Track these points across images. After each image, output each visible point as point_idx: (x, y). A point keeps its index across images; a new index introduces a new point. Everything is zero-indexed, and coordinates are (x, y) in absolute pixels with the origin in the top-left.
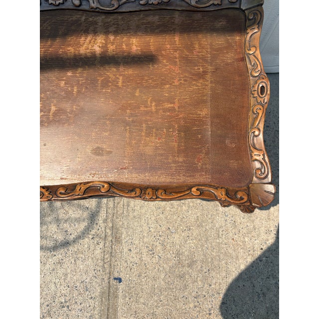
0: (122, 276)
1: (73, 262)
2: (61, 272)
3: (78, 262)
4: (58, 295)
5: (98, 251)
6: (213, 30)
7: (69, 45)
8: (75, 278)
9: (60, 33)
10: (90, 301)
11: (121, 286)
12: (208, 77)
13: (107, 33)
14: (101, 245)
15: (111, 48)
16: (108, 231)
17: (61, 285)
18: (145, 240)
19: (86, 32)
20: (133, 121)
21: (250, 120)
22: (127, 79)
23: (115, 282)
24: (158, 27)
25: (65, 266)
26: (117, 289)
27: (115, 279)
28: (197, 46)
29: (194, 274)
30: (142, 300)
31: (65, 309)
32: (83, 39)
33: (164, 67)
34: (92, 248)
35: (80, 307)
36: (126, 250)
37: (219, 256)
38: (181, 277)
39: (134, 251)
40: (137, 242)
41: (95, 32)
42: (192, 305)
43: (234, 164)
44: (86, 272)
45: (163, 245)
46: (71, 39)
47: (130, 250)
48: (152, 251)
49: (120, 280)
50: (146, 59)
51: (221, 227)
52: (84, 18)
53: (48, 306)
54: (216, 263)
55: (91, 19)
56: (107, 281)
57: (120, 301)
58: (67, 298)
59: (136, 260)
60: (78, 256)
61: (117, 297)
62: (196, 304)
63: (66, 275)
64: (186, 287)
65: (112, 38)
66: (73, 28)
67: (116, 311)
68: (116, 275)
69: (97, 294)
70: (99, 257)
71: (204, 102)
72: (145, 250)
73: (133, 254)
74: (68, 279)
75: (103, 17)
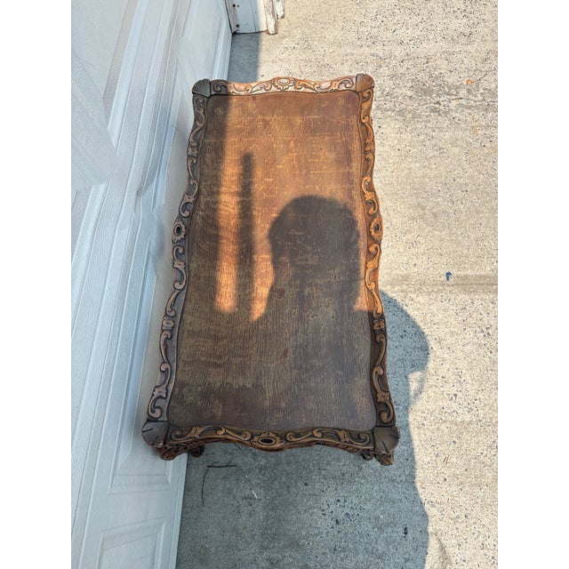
0: (444, 272)
1: (436, 326)
2: (449, 340)
3: (436, 321)
4: (476, 341)
5: (421, 299)
6: (225, 116)
7: (229, 224)
8: (453, 323)
9: (214, 232)
10: (476, 304)
11: (454, 272)
12: (267, 118)
13: (218, 193)
14: (414, 296)
15: (235, 188)
16: (396, 289)
17: (464, 338)
18: (402, 251)
19: (215, 210)
20: (306, 168)
21: (308, 90)
22: (267, 175)
23: (451, 280)
24: (217, 154)
25: (442, 335)
26: (458, 277)
27: (448, 279)
28: (238, 126)
29: (431, 204)
30: (465, 252)
31: (490, 331)
32: (223, 212)
33: (256, 149)
34: (418, 306)
35: (485, 315)
36: (415, 269)
37: (410, 184)
38: (435, 215)
39: (415, 261)
40: (405, 259)
41: (217, 202)
42: (462, 207)
43: (341, 102)
44: (446, 310)
45: (405, 233)
46: (222, 222)
47: (415, 265)
48: (414, 244)
49: (448, 274)
50: (247, 162)
51: (381, 182)
52: (201, 213)
53: (491, 352)
54: (417, 186)
55: (203, 207)
56: (452, 288)
57: (469, 272)
58: (478, 330)
59: (425, 258)
60: (429, 320)
61: (466, 277)
62: (459, 202)
63: (452, 333)
64: (444, 212)
65: (223, 189)
66: (210, 221)
67: (481, 277)
68: (444, 278)
69: (467, 297)
70: (427, 298)
71: (289, 120)
72: (413, 250)
73: (419, 262)
74: (456, 330)
75: (201, 197)
